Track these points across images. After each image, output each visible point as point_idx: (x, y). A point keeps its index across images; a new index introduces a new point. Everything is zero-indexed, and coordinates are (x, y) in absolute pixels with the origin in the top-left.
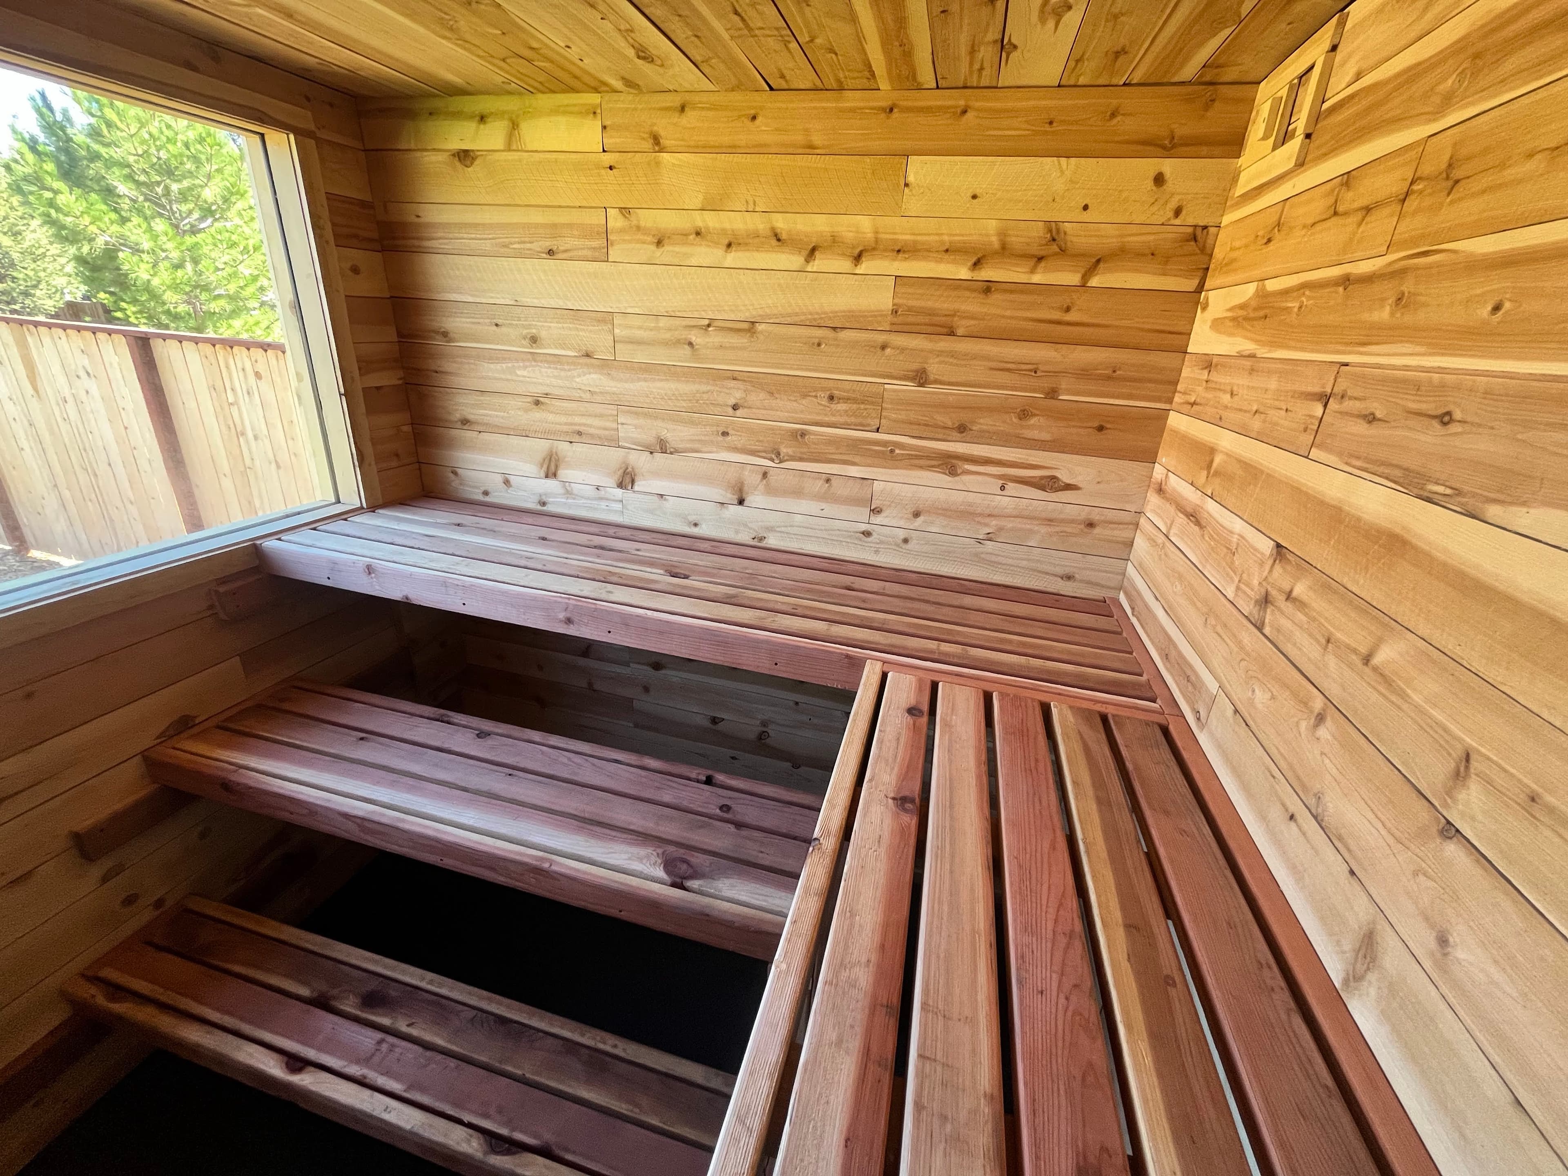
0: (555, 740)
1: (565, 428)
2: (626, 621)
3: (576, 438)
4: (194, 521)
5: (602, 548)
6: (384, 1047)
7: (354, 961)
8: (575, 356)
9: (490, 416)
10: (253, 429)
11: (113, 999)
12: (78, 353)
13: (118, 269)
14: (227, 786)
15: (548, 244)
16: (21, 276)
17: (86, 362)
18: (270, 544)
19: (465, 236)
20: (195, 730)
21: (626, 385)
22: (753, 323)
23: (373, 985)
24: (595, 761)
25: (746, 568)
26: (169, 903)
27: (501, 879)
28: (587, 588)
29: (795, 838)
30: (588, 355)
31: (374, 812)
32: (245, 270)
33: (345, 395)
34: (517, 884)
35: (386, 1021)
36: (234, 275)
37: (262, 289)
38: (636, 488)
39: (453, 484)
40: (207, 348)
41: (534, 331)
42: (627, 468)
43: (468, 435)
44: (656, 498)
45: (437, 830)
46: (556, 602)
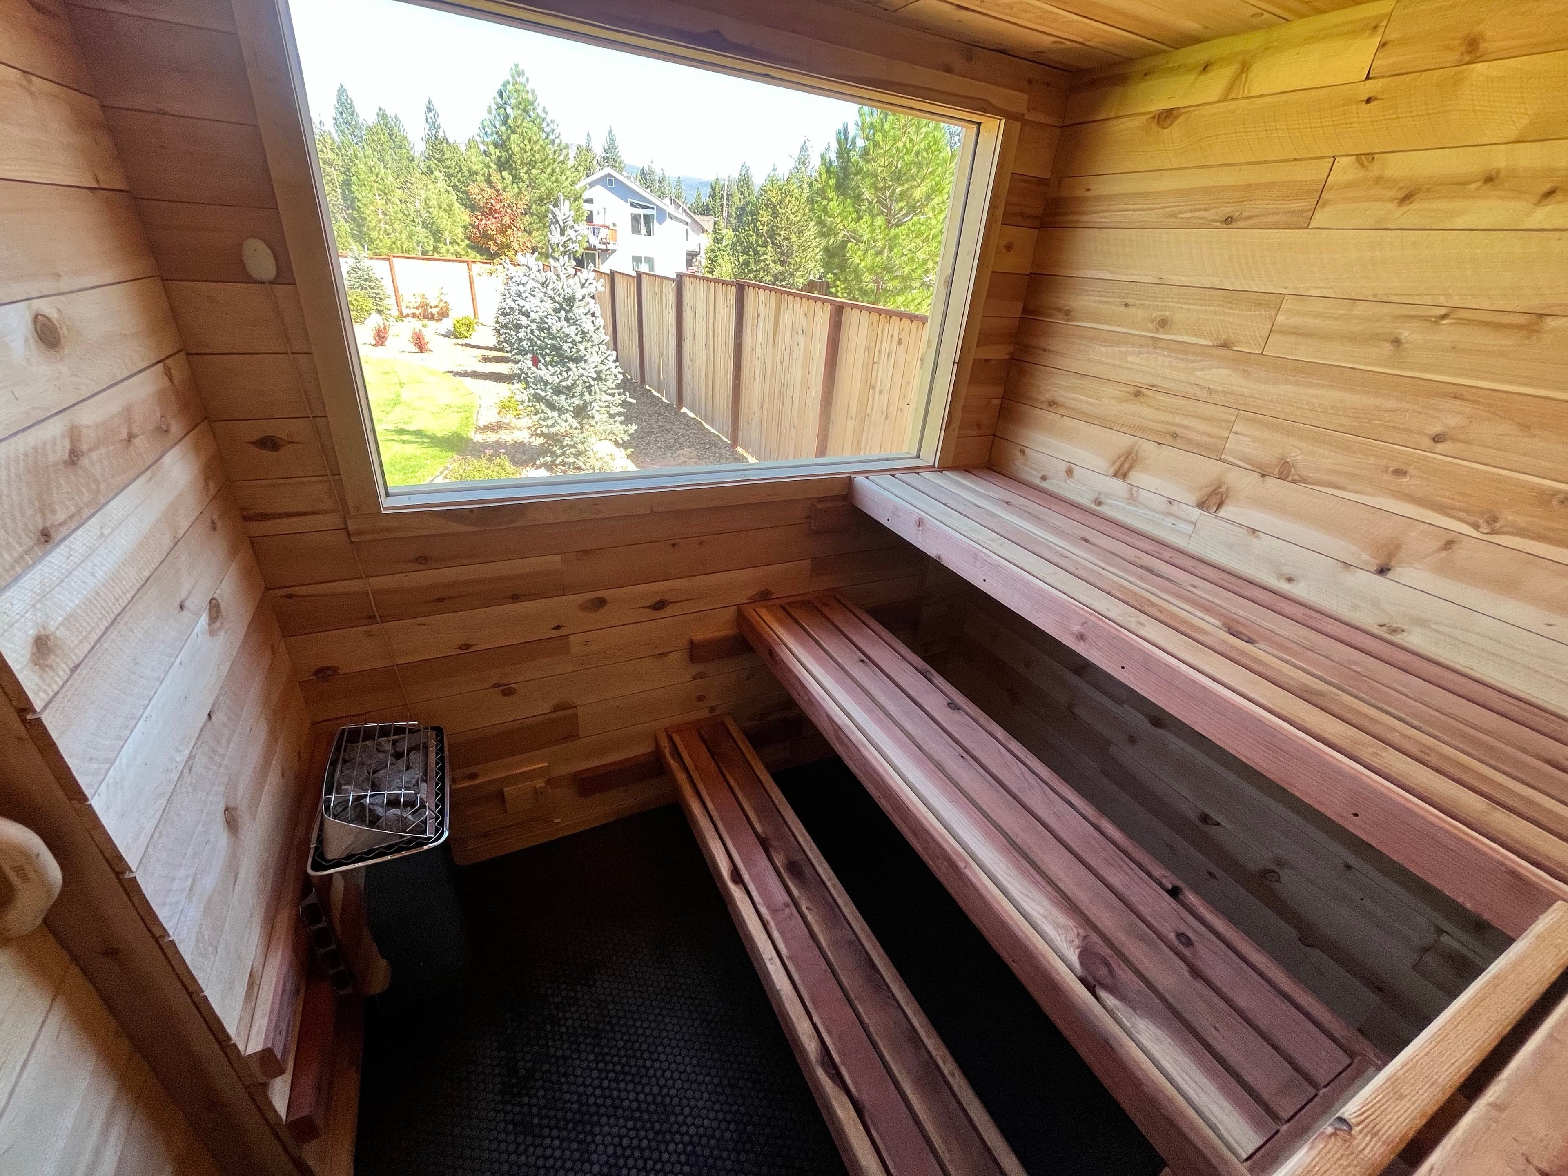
0: (1014, 745)
1: (1160, 427)
2: (1148, 664)
3: (1169, 440)
4: (822, 451)
5: (1149, 570)
6: (787, 911)
7: (794, 829)
8: (1208, 346)
9: (1080, 401)
10: (881, 385)
11: (672, 756)
12: (802, 315)
13: (844, 256)
14: (772, 654)
15: (1228, 210)
16: (793, 262)
17: (804, 323)
18: (860, 480)
19: (1131, 207)
20: (768, 603)
21: (1263, 387)
22: (1541, 316)
23: (798, 857)
24: (1048, 791)
25: (1356, 664)
26: (717, 712)
27: (918, 848)
28: (1116, 610)
29: (1275, 1048)
30: (1225, 346)
31: (848, 726)
32: (920, 255)
33: (958, 363)
34: (930, 862)
35: (796, 892)
36: (912, 260)
37: (927, 271)
38: (1222, 513)
39: (1017, 462)
40: (875, 316)
41: (1167, 313)
42: (1220, 487)
43: (1051, 417)
44: (1244, 531)
45: (885, 770)
46: (1075, 612)
